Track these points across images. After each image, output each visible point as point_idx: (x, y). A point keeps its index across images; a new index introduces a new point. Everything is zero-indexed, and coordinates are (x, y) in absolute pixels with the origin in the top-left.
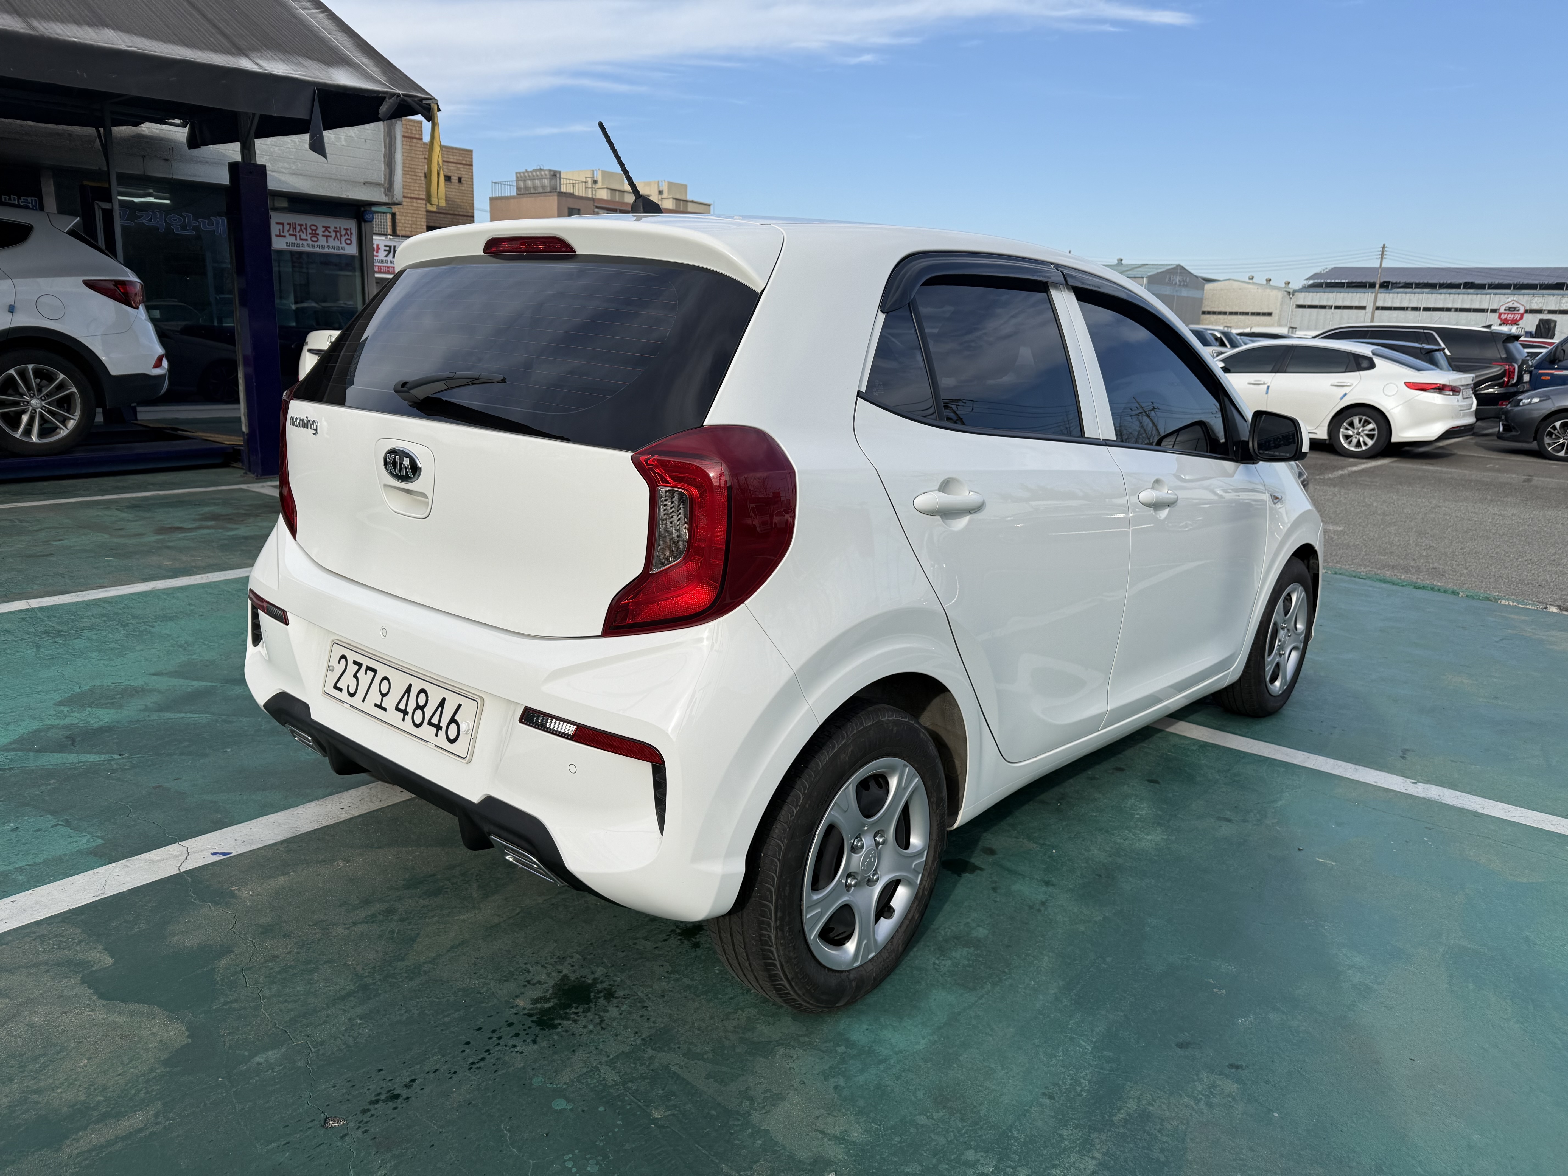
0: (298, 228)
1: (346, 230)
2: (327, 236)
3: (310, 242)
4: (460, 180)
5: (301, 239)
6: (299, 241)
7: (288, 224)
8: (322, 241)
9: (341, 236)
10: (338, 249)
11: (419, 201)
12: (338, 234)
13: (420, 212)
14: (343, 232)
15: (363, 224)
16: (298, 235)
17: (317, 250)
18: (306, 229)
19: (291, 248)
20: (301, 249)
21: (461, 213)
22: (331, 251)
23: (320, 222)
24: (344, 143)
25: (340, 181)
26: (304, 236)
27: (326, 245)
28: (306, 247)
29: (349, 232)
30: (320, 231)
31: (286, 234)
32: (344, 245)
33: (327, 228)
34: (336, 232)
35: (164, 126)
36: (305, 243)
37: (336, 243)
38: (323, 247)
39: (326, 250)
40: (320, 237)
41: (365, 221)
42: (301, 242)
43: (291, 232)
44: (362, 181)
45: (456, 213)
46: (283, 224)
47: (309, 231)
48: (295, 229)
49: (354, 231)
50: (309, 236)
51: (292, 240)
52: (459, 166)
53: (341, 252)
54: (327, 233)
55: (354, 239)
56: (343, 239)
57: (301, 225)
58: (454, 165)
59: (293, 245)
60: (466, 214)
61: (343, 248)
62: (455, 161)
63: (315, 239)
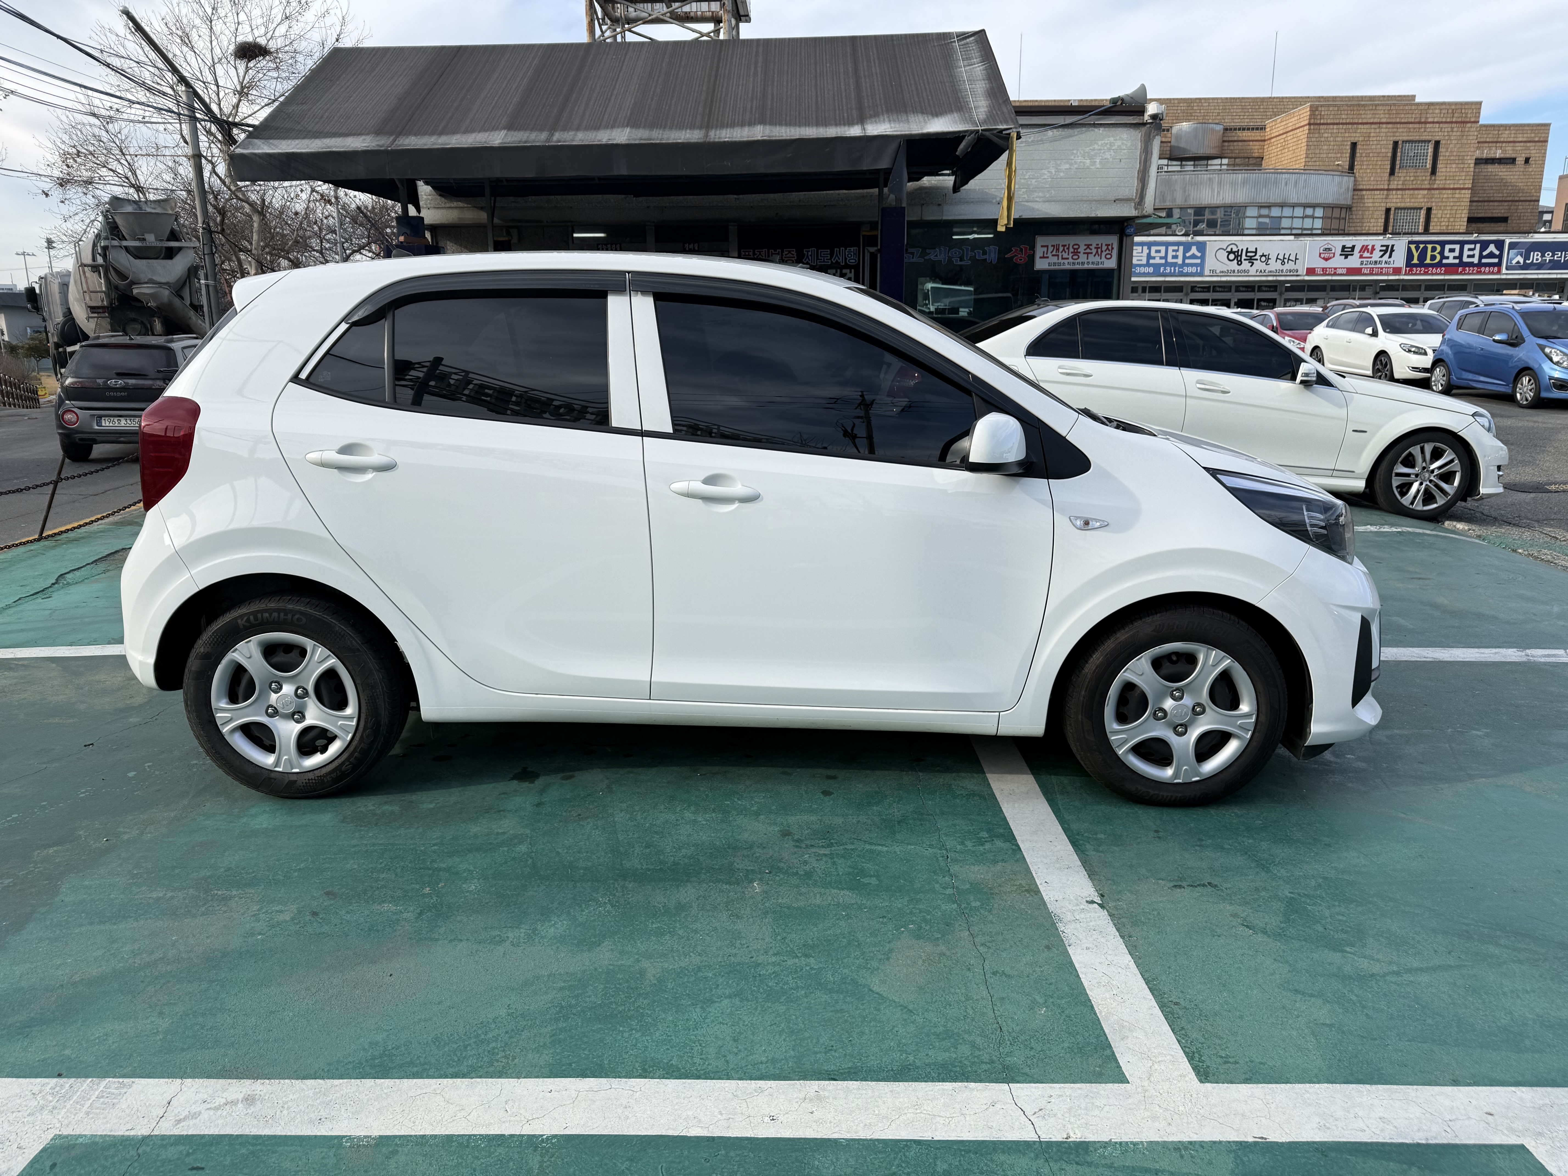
0: (1061, 249)
1: (1108, 245)
2: (1088, 253)
3: (1071, 260)
4: (1527, 160)
5: (1063, 259)
6: (1060, 260)
7: (1053, 246)
8: (1083, 258)
9: (1102, 251)
10: (1098, 264)
11: (1463, 191)
12: (1099, 250)
13: (1462, 204)
14: (1104, 248)
15: (1125, 239)
16: (1060, 255)
17: (1077, 267)
18: (1068, 249)
19: (1052, 267)
20: (1062, 267)
21: (1522, 199)
22: (1091, 266)
23: (1082, 241)
24: (1098, 166)
25: (1091, 201)
26: (1065, 256)
27: (1086, 261)
28: (1067, 265)
29: (1110, 248)
30: (1081, 250)
31: (1049, 255)
32: (1103, 259)
33: (1088, 246)
34: (1097, 248)
35: (937, 178)
36: (1066, 261)
37: (1097, 259)
38: (1083, 263)
39: (1086, 266)
40: (1081, 255)
41: (1127, 236)
42: (1062, 261)
43: (1054, 253)
44: (1113, 199)
45: (1516, 199)
46: (1047, 246)
47: (1071, 250)
48: (1058, 250)
49: (1116, 246)
50: (1071, 255)
51: (1055, 259)
52: (1528, 144)
53: (1101, 266)
54: (1088, 251)
55: (1115, 253)
56: (1104, 254)
57: (1064, 246)
58: (1522, 144)
59: (1055, 264)
60: (1529, 199)
61: (1102, 263)
62: (1524, 139)
63: (1076, 257)
